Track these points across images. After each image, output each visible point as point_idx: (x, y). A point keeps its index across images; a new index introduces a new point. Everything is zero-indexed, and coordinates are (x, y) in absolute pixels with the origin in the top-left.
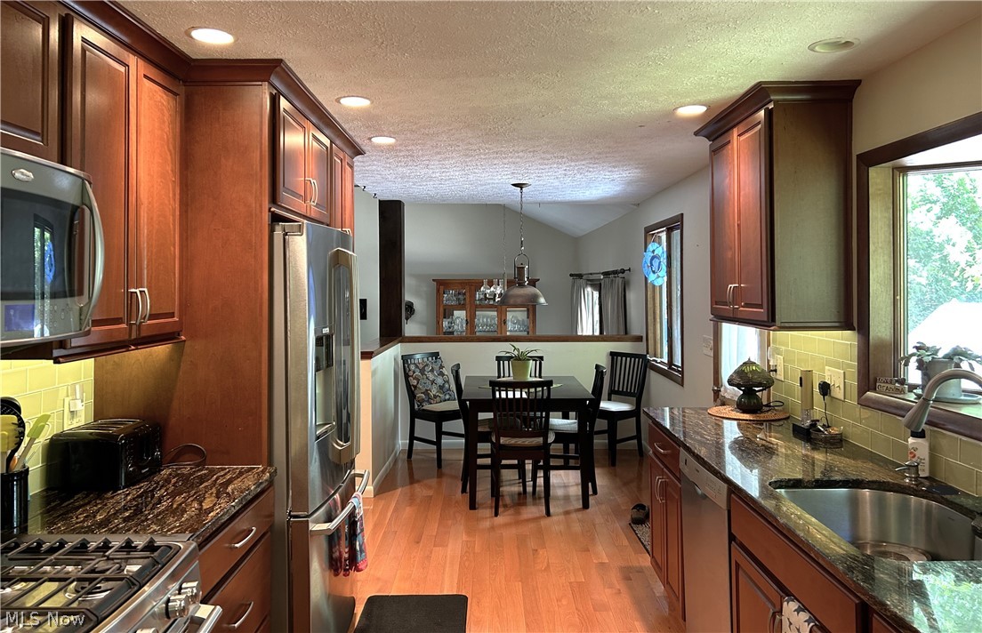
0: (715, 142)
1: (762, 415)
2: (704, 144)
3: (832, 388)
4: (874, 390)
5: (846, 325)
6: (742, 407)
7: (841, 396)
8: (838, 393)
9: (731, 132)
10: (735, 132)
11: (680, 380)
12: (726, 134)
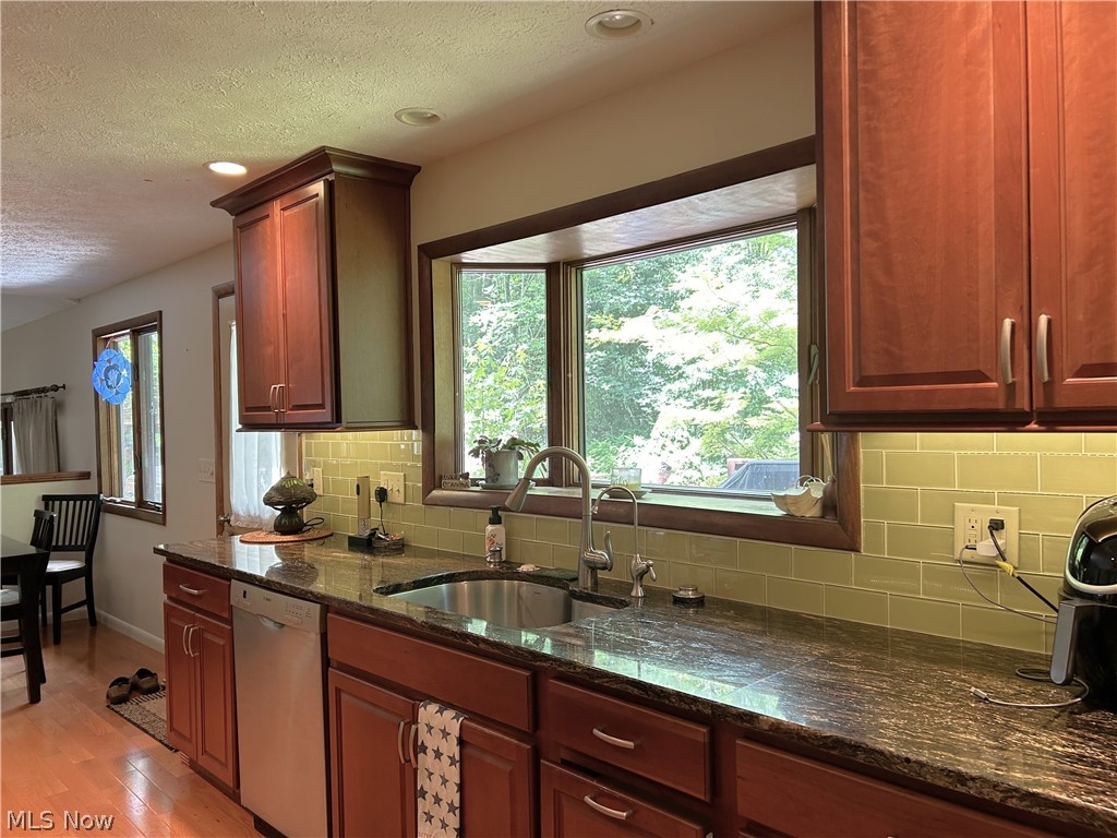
0: (240, 217)
1: (305, 534)
2: (225, 220)
3: (389, 493)
4: (440, 487)
5: (408, 424)
6: (280, 528)
7: (400, 499)
8: (396, 496)
9: (269, 204)
10: (277, 206)
11: (160, 519)
12: (261, 208)
